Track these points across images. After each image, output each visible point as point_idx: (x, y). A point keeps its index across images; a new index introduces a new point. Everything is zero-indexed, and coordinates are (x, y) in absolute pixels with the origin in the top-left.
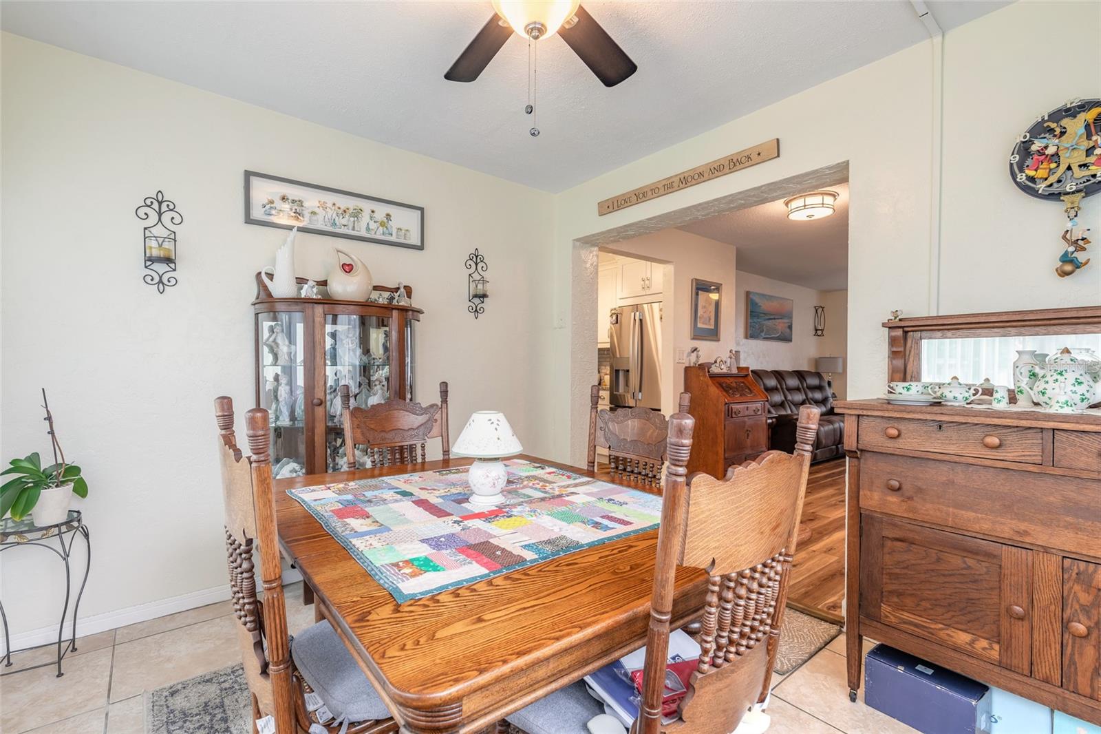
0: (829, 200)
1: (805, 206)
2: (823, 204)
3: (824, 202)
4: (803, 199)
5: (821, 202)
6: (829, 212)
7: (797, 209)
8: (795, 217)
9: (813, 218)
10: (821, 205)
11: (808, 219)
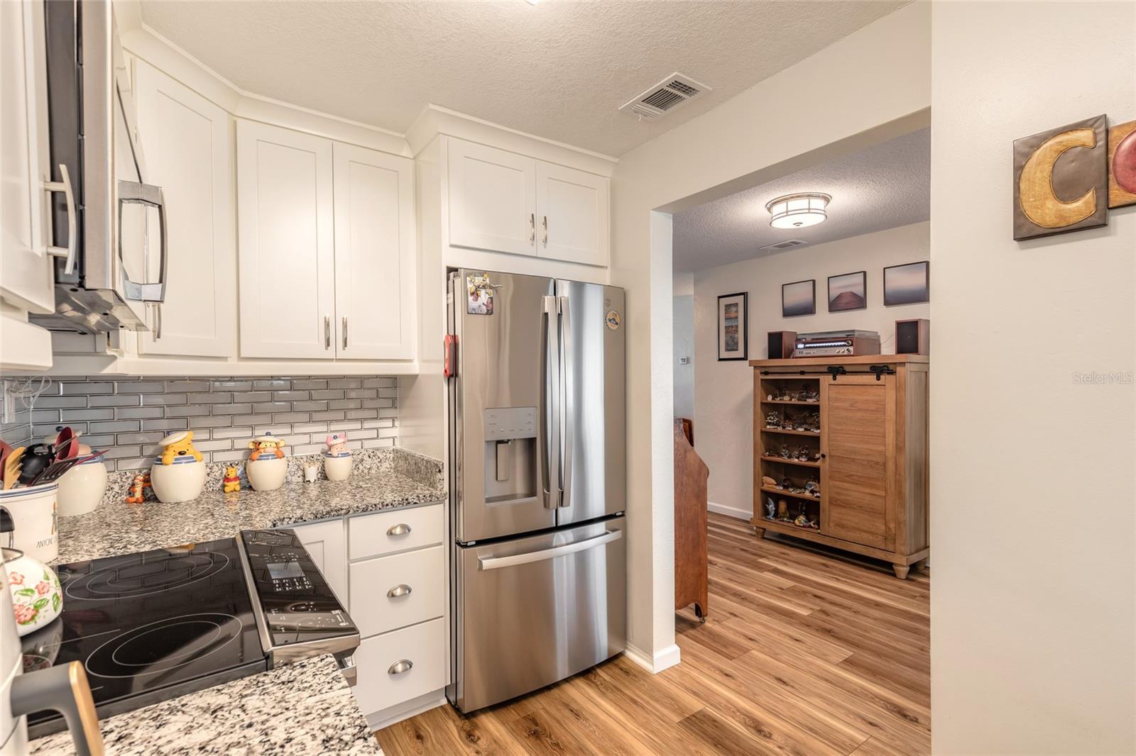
0: (818, 204)
1: (787, 212)
2: (809, 209)
3: (811, 207)
4: (785, 204)
5: (807, 207)
6: (819, 219)
7: (780, 216)
8: (780, 224)
9: (801, 226)
10: (807, 211)
11: (795, 227)
